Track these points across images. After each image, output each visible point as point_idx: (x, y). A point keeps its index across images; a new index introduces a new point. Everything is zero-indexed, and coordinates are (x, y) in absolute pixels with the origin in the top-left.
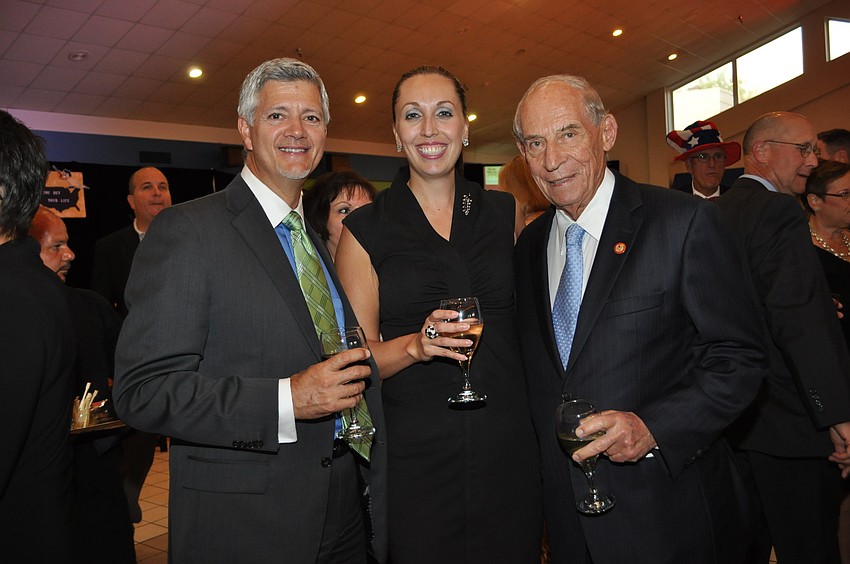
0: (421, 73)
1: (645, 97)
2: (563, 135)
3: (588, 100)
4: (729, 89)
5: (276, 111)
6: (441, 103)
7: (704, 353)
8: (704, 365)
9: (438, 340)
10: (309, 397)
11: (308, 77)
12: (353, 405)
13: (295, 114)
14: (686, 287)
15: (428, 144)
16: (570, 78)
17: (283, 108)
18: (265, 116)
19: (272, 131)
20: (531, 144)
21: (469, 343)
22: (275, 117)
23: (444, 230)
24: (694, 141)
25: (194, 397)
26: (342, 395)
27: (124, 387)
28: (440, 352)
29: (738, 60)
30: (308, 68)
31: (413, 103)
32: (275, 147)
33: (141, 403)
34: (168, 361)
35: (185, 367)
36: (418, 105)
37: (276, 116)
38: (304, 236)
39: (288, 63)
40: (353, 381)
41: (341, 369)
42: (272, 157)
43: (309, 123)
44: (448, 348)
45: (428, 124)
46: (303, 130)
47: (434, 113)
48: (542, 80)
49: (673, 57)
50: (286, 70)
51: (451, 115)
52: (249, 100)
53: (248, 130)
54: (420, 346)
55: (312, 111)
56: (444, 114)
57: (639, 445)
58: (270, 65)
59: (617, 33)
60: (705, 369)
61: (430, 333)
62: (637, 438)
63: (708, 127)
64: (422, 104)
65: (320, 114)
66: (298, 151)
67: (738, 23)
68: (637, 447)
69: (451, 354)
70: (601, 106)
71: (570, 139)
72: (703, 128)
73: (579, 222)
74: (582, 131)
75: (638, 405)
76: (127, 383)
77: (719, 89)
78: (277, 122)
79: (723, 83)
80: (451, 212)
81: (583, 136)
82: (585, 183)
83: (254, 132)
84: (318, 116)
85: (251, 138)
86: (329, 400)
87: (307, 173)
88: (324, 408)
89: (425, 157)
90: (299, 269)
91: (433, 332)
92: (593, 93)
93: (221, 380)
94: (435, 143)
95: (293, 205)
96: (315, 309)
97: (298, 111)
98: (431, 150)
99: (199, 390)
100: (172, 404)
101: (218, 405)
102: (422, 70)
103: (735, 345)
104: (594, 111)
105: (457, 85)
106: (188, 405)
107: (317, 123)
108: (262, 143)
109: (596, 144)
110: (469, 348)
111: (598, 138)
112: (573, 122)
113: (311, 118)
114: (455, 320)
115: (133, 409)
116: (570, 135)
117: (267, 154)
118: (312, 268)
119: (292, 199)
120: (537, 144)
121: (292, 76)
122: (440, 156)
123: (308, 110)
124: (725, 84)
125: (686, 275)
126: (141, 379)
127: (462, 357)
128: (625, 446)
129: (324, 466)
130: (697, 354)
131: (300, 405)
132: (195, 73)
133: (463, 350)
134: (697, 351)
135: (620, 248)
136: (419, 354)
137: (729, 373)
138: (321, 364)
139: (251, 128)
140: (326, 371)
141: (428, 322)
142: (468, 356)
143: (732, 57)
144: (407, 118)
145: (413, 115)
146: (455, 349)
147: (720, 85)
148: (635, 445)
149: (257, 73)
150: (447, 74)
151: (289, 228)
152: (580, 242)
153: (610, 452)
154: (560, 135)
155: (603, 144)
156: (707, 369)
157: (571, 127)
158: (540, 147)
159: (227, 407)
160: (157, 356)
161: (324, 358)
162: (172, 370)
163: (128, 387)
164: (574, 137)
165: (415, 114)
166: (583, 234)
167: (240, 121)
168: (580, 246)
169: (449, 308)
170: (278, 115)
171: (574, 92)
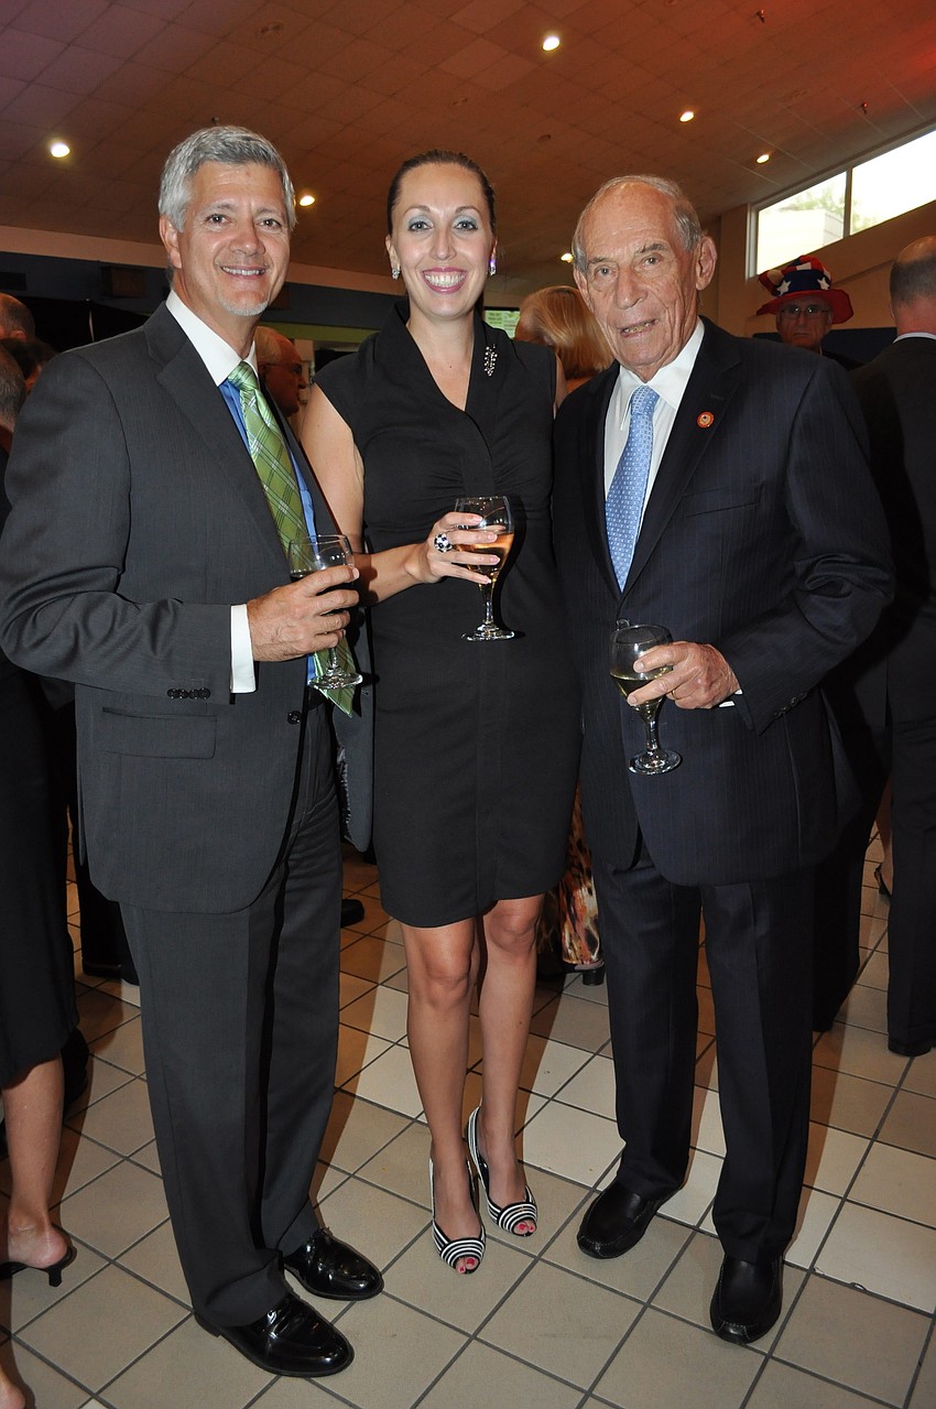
0: (432, 160)
1: (720, 218)
2: (643, 261)
3: (680, 211)
4: (838, 211)
5: (216, 211)
6: (462, 209)
7: (809, 569)
8: (809, 587)
9: (452, 556)
10: (273, 632)
11: (266, 159)
12: (334, 644)
13: (245, 216)
14: (792, 480)
15: (438, 270)
16: (656, 180)
17: (227, 206)
18: (200, 219)
19: (209, 242)
20: (596, 272)
21: (494, 560)
22: (215, 219)
23: (457, 395)
24: (785, 288)
25: (112, 628)
26: (320, 630)
27: (11, 614)
28: (454, 572)
29: (855, 170)
30: (264, 144)
31: (421, 207)
32: (215, 265)
33: (39, 635)
34: (74, 577)
35: (98, 585)
36: (428, 210)
37: (217, 219)
38: (260, 399)
39: (234, 135)
40: (335, 612)
41: (319, 594)
42: (211, 279)
43: (264, 229)
44: (465, 566)
45: (442, 241)
46: (258, 242)
47: (450, 225)
48: (615, 181)
49: (763, 159)
50: (230, 146)
51: (475, 228)
52: (174, 193)
53: (174, 237)
54: (426, 563)
55: (270, 212)
56: (466, 225)
57: (716, 686)
58: (207, 136)
59: (687, 117)
60: (810, 592)
61: (441, 546)
62: (714, 677)
63: (807, 266)
64: (433, 209)
65: (283, 217)
66: (249, 273)
67: (860, 113)
68: (713, 689)
69: (468, 575)
70: (697, 224)
71: (652, 267)
72: (799, 268)
73: (650, 384)
74: (668, 255)
75: (720, 636)
76: (16, 608)
77: (824, 211)
78: (217, 227)
79: (829, 203)
80: (467, 371)
81: (670, 263)
82: (668, 335)
83: (184, 240)
84: (280, 220)
85: (180, 250)
86: (301, 637)
87: (263, 307)
88: (294, 646)
89: (435, 288)
90: (253, 448)
91: (445, 543)
92: (687, 204)
93: (148, 608)
94: (449, 270)
95: (243, 354)
96: (279, 506)
97: (250, 211)
98: (444, 280)
99: (118, 618)
100: (82, 638)
101: (146, 640)
102: (434, 156)
103: (853, 560)
104: (687, 227)
105: (485, 182)
106: (106, 639)
107: (278, 231)
108: (196, 259)
109: (686, 277)
110: (494, 567)
111: (690, 267)
112: (657, 240)
113: (269, 222)
114: (473, 528)
115: (26, 644)
116: (653, 261)
117: (203, 276)
118: (272, 447)
119: (242, 344)
120: (605, 272)
121: (239, 156)
122: (457, 288)
123: (264, 211)
124: (832, 205)
125: (794, 459)
126: (38, 602)
127: (483, 580)
128: (697, 687)
129: (290, 721)
130: (799, 571)
131: (261, 642)
132: (60, 150)
133: (485, 570)
134: (800, 567)
135: (705, 420)
136: (422, 573)
137: (841, 596)
138: (291, 587)
139: (180, 236)
140: (299, 596)
141: (438, 527)
142: (491, 578)
143: (847, 163)
144: (410, 228)
145: (420, 225)
146: (474, 568)
147: (825, 205)
148: (711, 685)
149: (185, 150)
150: (471, 165)
151: (238, 387)
152: (650, 411)
153: (678, 693)
154: (638, 259)
155: (695, 280)
156: (814, 592)
157: (655, 247)
158: (609, 276)
159: (159, 644)
160: (58, 570)
161: (295, 579)
162: (80, 590)
163: (17, 613)
164: (658, 263)
165: (422, 223)
166: (656, 400)
167: (162, 222)
168: (651, 419)
169: (467, 510)
170: (220, 217)
171: (661, 199)
